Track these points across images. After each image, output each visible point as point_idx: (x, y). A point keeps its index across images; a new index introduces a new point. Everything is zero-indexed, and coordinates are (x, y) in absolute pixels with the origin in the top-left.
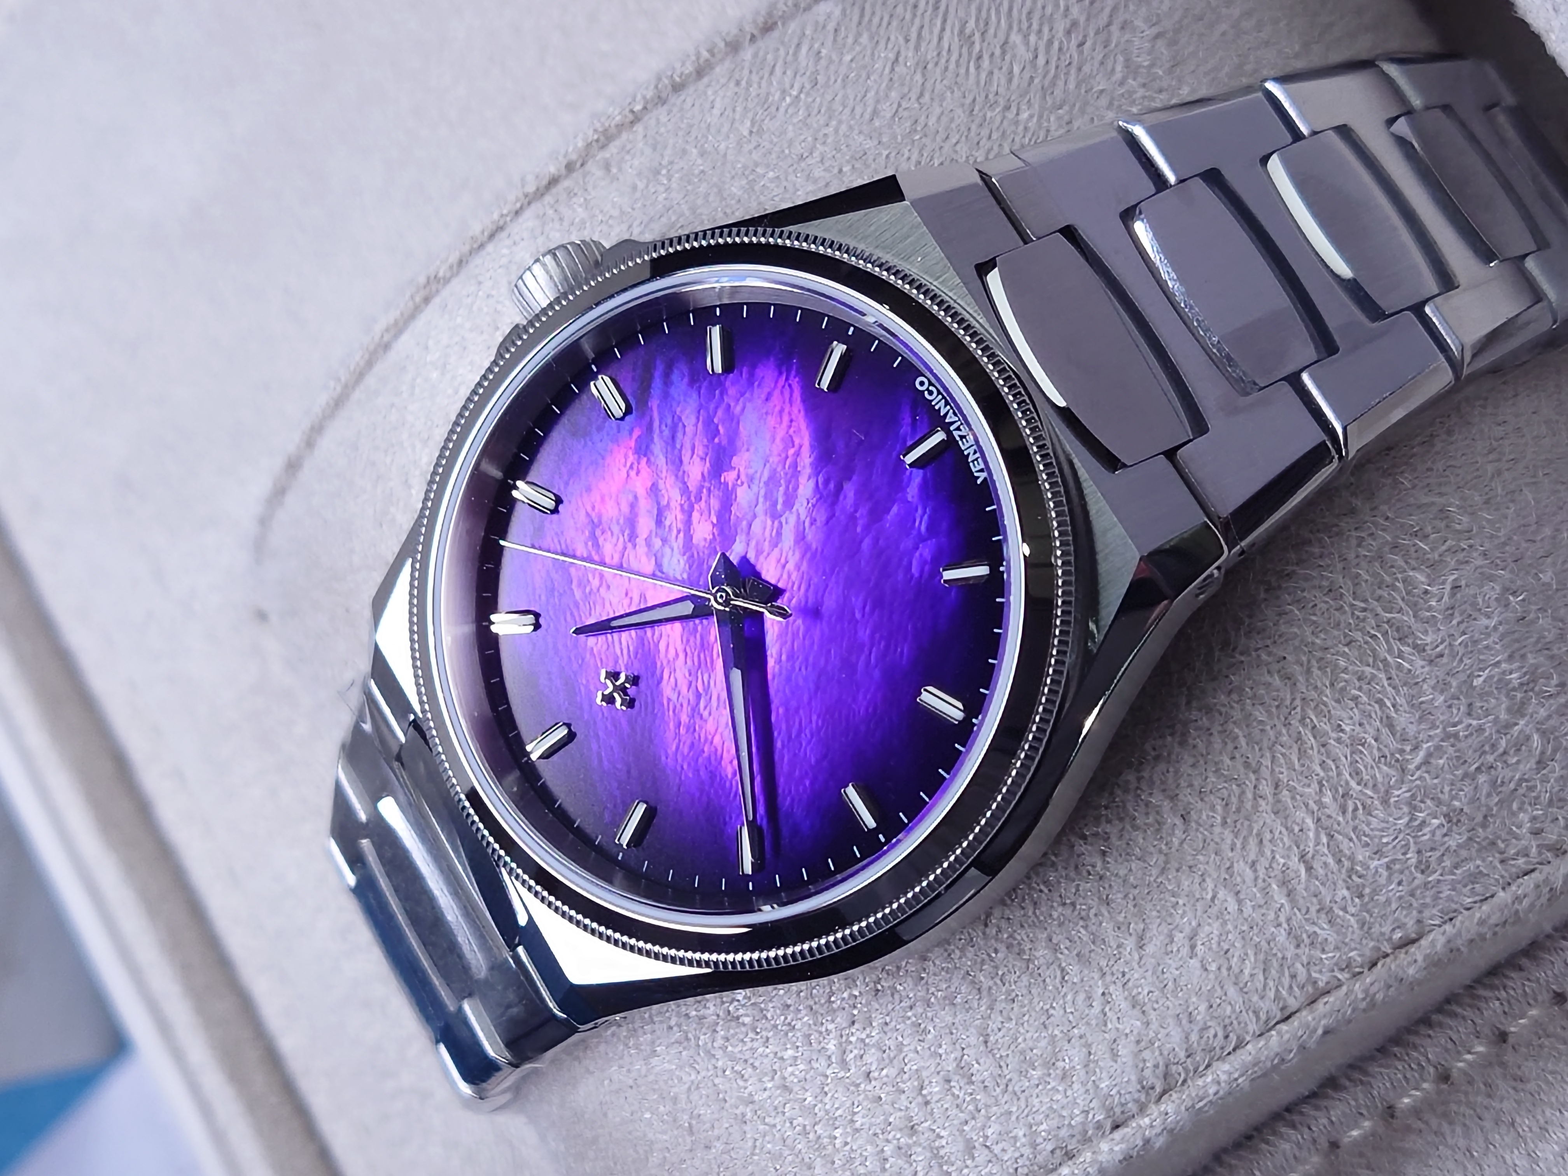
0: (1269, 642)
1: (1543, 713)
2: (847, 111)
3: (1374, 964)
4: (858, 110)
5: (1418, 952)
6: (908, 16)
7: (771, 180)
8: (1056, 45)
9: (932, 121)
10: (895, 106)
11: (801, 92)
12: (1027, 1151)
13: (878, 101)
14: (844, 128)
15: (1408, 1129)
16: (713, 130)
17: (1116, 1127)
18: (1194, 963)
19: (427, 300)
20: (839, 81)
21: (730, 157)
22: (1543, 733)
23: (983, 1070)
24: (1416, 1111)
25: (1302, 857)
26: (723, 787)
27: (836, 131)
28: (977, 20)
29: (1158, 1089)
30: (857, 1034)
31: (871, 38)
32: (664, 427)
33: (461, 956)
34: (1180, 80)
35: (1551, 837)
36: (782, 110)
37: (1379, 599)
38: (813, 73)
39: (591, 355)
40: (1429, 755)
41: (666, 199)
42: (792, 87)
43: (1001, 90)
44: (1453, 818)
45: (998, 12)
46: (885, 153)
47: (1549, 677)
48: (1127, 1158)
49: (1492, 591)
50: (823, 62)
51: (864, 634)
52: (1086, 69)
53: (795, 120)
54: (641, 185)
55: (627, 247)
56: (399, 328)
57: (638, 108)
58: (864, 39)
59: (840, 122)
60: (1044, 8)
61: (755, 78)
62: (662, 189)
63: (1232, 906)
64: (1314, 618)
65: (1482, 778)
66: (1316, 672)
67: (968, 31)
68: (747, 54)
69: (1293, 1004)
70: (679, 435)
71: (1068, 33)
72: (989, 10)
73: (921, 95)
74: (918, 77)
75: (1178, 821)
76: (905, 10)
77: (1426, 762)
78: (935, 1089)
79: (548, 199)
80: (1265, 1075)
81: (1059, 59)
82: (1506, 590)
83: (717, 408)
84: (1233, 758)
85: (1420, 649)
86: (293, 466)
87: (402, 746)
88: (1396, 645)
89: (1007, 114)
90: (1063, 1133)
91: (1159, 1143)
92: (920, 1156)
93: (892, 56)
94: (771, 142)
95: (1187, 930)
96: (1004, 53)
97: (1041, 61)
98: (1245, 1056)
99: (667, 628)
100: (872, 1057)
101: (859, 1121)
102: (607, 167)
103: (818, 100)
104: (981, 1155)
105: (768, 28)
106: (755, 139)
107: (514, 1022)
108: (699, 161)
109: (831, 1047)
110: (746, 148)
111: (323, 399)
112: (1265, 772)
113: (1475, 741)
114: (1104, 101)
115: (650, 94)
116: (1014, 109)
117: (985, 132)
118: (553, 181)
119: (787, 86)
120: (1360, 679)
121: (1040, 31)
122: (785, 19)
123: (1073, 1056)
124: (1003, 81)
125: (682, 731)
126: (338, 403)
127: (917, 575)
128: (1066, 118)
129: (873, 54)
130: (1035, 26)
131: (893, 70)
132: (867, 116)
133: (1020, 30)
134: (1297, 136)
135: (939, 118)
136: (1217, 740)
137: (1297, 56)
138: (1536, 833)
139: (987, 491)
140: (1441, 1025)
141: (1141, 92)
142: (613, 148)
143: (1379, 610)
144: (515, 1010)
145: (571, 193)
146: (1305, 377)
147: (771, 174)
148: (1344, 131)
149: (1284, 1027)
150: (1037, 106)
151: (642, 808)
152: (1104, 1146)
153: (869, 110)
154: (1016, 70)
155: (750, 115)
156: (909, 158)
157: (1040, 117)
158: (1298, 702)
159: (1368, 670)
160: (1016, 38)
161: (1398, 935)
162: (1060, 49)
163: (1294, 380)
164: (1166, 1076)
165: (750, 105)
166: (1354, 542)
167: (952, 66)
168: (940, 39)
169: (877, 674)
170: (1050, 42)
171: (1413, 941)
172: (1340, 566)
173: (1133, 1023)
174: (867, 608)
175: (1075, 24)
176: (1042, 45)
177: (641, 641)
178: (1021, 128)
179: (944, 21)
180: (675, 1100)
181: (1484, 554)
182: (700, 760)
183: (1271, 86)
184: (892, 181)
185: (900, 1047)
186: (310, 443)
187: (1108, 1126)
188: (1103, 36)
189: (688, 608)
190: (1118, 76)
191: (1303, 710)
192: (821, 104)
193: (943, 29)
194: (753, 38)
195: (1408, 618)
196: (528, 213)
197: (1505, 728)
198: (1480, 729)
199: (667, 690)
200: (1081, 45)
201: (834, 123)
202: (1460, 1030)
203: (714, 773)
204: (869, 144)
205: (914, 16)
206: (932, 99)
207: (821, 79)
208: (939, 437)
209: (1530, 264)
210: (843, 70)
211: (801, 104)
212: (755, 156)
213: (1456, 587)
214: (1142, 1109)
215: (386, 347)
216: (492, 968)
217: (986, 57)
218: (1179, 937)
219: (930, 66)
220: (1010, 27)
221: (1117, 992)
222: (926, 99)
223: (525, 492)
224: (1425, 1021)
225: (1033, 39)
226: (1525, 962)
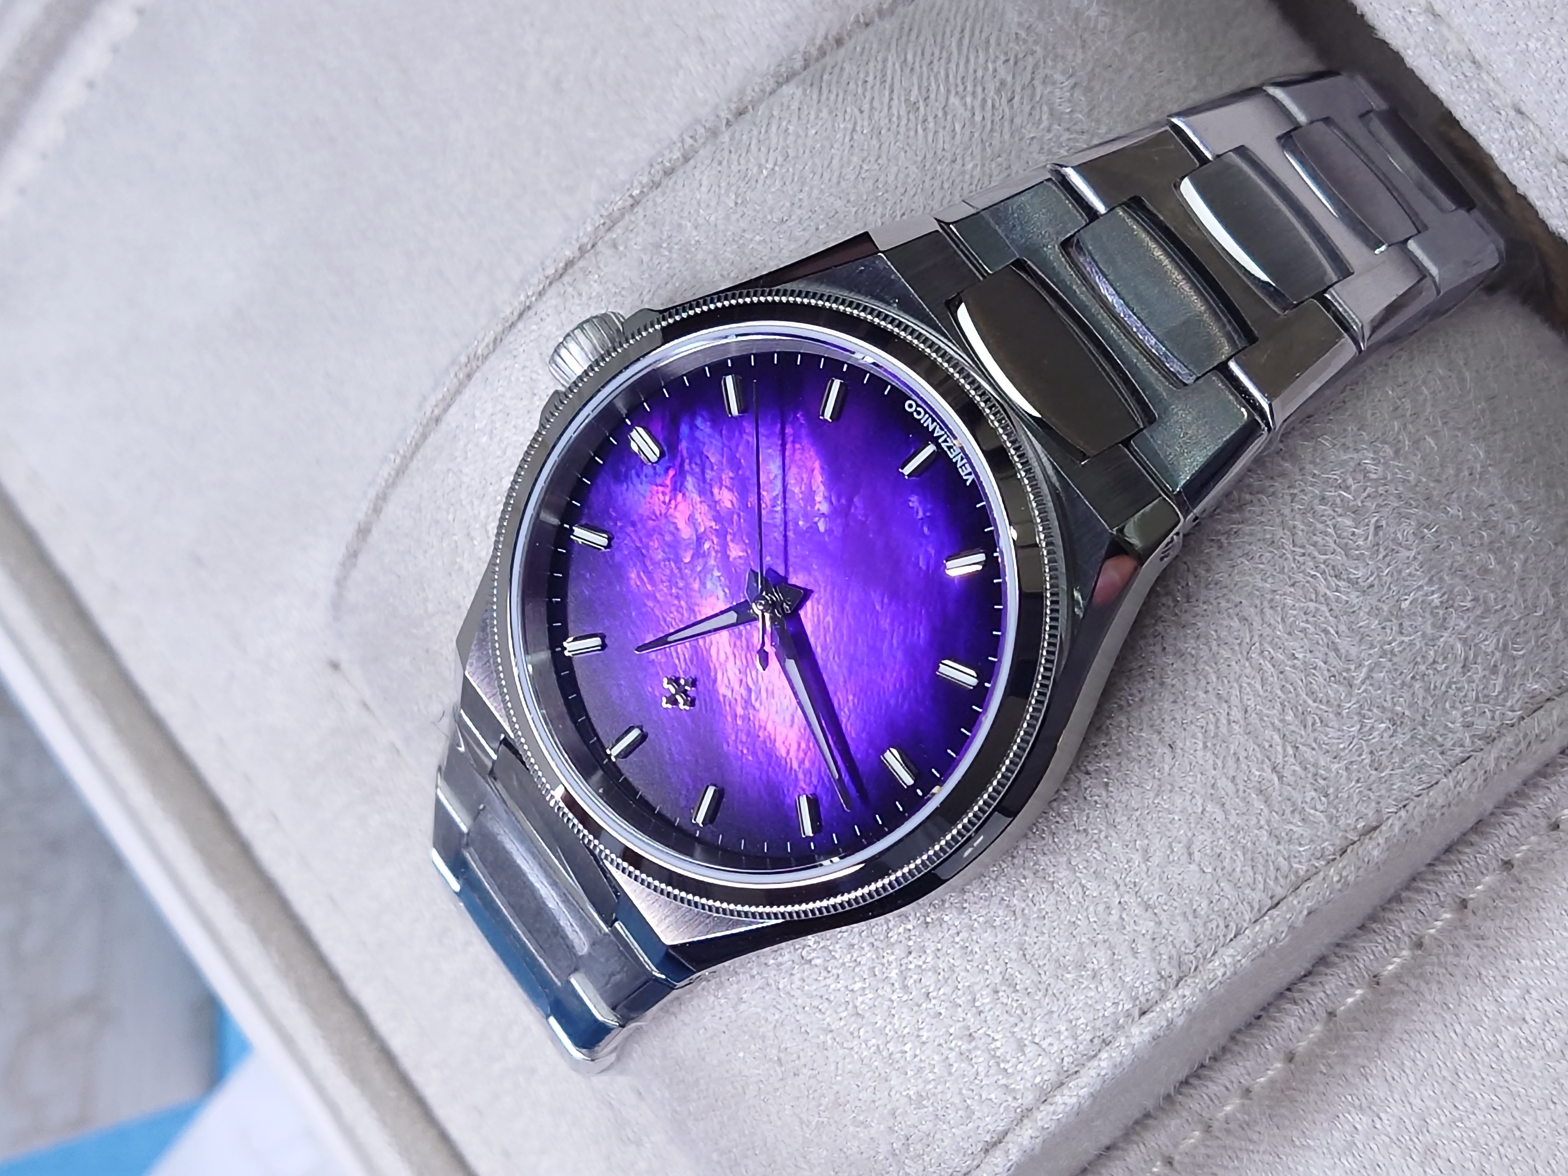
0: (1225, 591)
1: (1463, 625)
2: (817, 177)
3: (1344, 852)
4: (826, 176)
5: (1380, 838)
6: (860, 91)
7: (759, 243)
8: (989, 103)
9: (891, 178)
10: (858, 168)
11: (775, 164)
12: (1069, 1042)
13: (842, 167)
14: (816, 192)
15: (1393, 992)
16: (703, 205)
17: (1143, 1013)
18: (1193, 867)
19: (469, 376)
20: (807, 151)
21: (721, 227)
22: (1465, 642)
23: (1024, 978)
24: (1399, 976)
25: (1274, 769)
26: (780, 766)
27: (810, 196)
28: (920, 88)
29: (1175, 977)
30: (914, 961)
31: (831, 112)
32: (694, 466)
33: (565, 937)
34: (1098, 121)
36: (761, 182)
37: (1315, 545)
38: (783, 148)
39: (624, 412)
40: (1371, 670)
41: (669, 268)
42: (767, 161)
43: (947, 146)
44: (1396, 721)
45: (936, 80)
46: (854, 210)
47: (1465, 595)
48: (1155, 1038)
49: (1409, 527)
50: (791, 138)
51: (885, 624)
52: (1018, 121)
53: (773, 190)
54: (646, 258)
55: (644, 317)
56: (448, 403)
57: (636, 192)
58: (824, 114)
59: (812, 188)
60: (975, 71)
61: (734, 157)
62: (665, 260)
63: (1220, 817)
64: (1261, 566)
65: (1417, 685)
66: (1268, 612)
67: (913, 98)
68: (726, 137)
69: (1280, 892)
70: (708, 471)
71: (998, 91)
72: (929, 78)
73: (879, 157)
74: (874, 142)
75: (1167, 750)
76: (857, 86)
77: (1369, 677)
78: (985, 1000)
79: (566, 279)
80: (1263, 955)
81: (993, 114)
82: (1420, 525)
83: (737, 446)
84: (1206, 692)
85: (1353, 583)
86: (363, 532)
87: (494, 762)
88: (1333, 582)
89: (954, 165)
90: (1099, 1024)
91: (1180, 1021)
92: (980, 1057)
93: (850, 126)
94: (755, 210)
95: (1184, 840)
96: (945, 114)
97: (978, 118)
98: (1244, 941)
99: (715, 637)
100: (929, 980)
101: (925, 1034)
102: (615, 246)
103: (791, 170)
104: (1030, 1050)
105: (740, 113)
106: (740, 209)
107: (618, 986)
108: (694, 233)
109: (894, 974)
110: (734, 217)
111: (386, 471)
112: (1234, 701)
113: (1408, 655)
114: (1035, 147)
115: (645, 179)
116: (959, 161)
117: (937, 183)
118: (570, 264)
119: (763, 161)
120: (1305, 613)
121: (974, 94)
122: (755, 104)
123: (1100, 958)
124: (947, 139)
125: (739, 722)
126: (400, 472)
127: (924, 568)
128: (1005, 165)
129: (833, 126)
130: (970, 89)
131: (852, 139)
132: (834, 180)
133: (957, 93)
134: (1203, 160)
135: (897, 176)
136: (1191, 680)
137: (1195, 89)
138: (1468, 726)
139: (976, 491)
140: (1410, 900)
141: (1066, 135)
142: (618, 231)
143: (1316, 554)
144: (618, 977)
145: (586, 272)
146: (1232, 365)
147: (758, 238)
148: (1241, 151)
149: (1275, 912)
150: (979, 157)
151: (711, 791)
152: (1135, 1030)
153: (836, 174)
154: (958, 128)
155: (734, 188)
156: (874, 213)
157: (983, 165)
158: (1256, 638)
159: (1312, 605)
160: (954, 100)
161: (1360, 825)
162: (993, 106)
163: (1223, 369)
164: (1180, 964)
165: (733, 180)
166: (1288, 498)
167: (902, 130)
168: (890, 108)
169: (899, 655)
170: (984, 101)
171: (1375, 829)
172: (1278, 520)
173: (1147, 925)
174: (886, 600)
175: (1003, 83)
176: (977, 104)
177: (695, 649)
178: (967, 177)
179: (892, 91)
180: (763, 1038)
181: (1399, 497)
182: (757, 744)
183: (1175, 120)
184: (865, 237)
185: (952, 968)
186: (377, 510)
187: (1136, 1013)
188: (1029, 91)
189: (732, 617)
190: (1045, 124)
191: (1261, 644)
192: (794, 174)
193: (891, 99)
194: (728, 123)
195: (1339, 558)
196: (551, 292)
197: (1431, 641)
198: (1411, 644)
199: (722, 690)
200: (1011, 100)
201: (807, 189)
202: (1427, 902)
203: (770, 754)
204: (839, 204)
205: (865, 90)
206: (889, 160)
207: (791, 153)
208: (930, 449)
209: (1412, 245)
210: (809, 142)
211: (777, 175)
212: (743, 224)
213: (1378, 527)
214: (1163, 995)
215: (438, 420)
216: (593, 944)
217: (930, 119)
218: (1177, 847)
219: (883, 132)
220: (948, 91)
221: (1130, 899)
222: (883, 160)
223: (580, 534)
224: (1396, 898)
225: (969, 100)
226: (1474, 838)
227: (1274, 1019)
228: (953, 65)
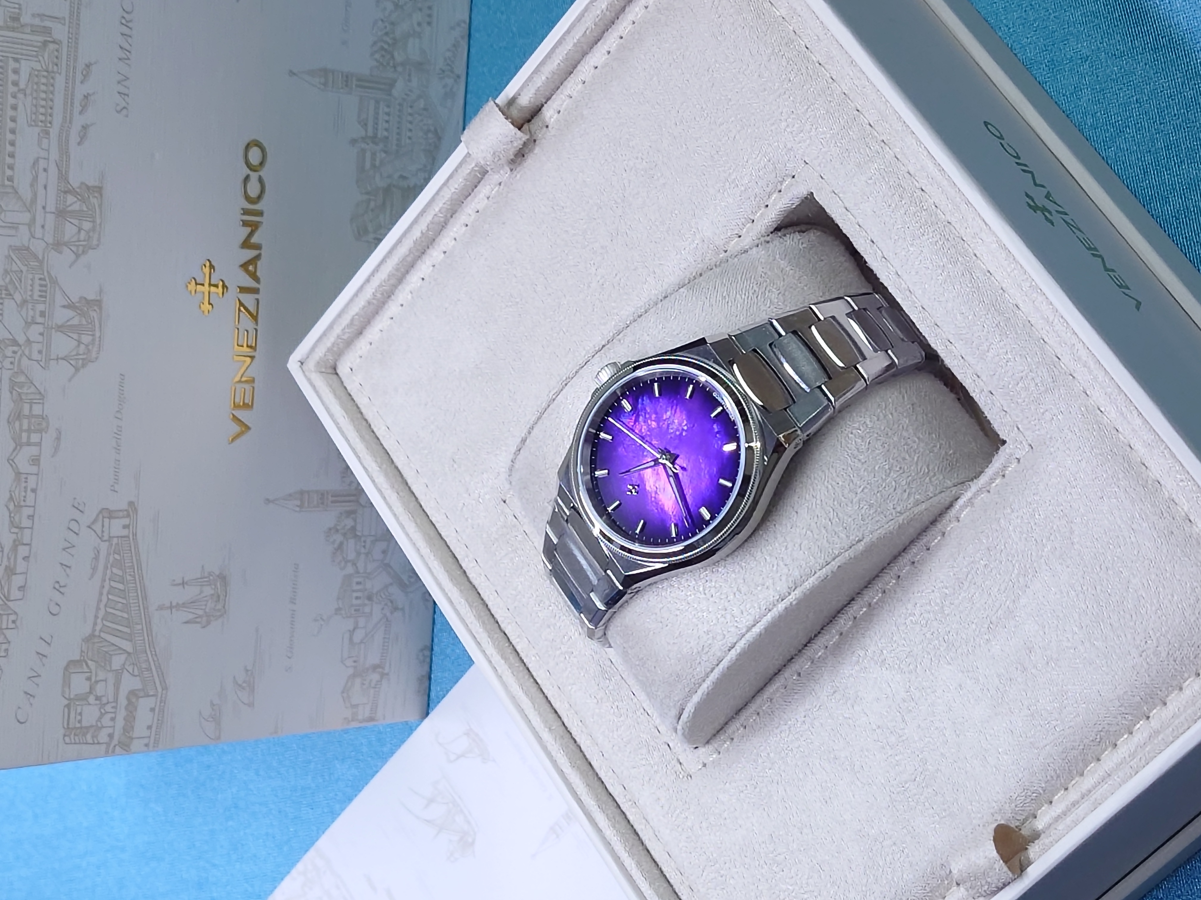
1: (895, 476)
2: (690, 320)
3: (851, 547)
4: (693, 319)
5: (862, 543)
6: (707, 291)
8: (750, 297)
9: (715, 321)
10: (704, 317)
11: (676, 315)
12: (758, 610)
13: (699, 317)
14: (690, 325)
15: (874, 608)
16: (651, 328)
17: (782, 600)
18: (801, 552)
19: (566, 385)
20: (687, 311)
21: (656, 336)
22: (895, 481)
23: (744, 589)
24: (876, 603)
25: (830, 520)
26: (666, 513)
27: (688, 326)
28: (727, 291)
29: (794, 588)
30: (708, 584)
31: (696, 298)
32: (643, 413)
33: (589, 579)
34: (786, 306)
35: (899, 509)
36: (671, 321)
37: (848, 447)
38: (679, 310)
39: (620, 395)
40: (863, 489)
42: (674, 314)
43: (735, 311)
44: (871, 506)
45: (733, 289)
46: (701, 330)
47: (896, 466)
48: (786, 608)
49: (879, 443)
50: (682, 306)
51: (703, 466)
52: (759, 304)
53: (675, 324)
54: (630, 345)
55: (628, 363)
56: (558, 394)
57: (628, 322)
58: (694, 298)
60: (746, 287)
61: (662, 312)
63: (811, 535)
65: (878, 494)
66: (831, 469)
67: (724, 295)
68: (660, 305)
69: (829, 560)
70: (647, 415)
71: (753, 294)
72: (730, 288)
74: (710, 309)
77: (862, 491)
78: (731, 597)
79: (602, 351)
80: (822, 581)
81: (751, 301)
82: (884, 443)
83: (657, 407)
85: (859, 460)
86: (524, 441)
87: (568, 516)
88: (853, 459)
90: (768, 604)
91: (794, 603)
92: (728, 616)
93: (702, 303)
94: (668, 330)
95: (799, 543)
96: (735, 301)
97: (746, 302)
98: (816, 575)
99: (647, 470)
100: (713, 591)
101: (710, 610)
102: (620, 341)
103: (682, 317)
104: (745, 614)
105: (666, 297)
106: (664, 330)
107: (607, 595)
109: (701, 589)
110: (661, 333)
111: (534, 418)
112: (818, 497)
113: (877, 484)
114: (763, 312)
115: (632, 318)
117: (731, 323)
118: (604, 346)
119: (672, 314)
120: (843, 470)
121: (745, 294)
122: (671, 294)
123: (769, 582)
124: (735, 309)
125: (653, 499)
126: (539, 418)
127: (716, 448)
129: (697, 303)
130: (744, 292)
131: (703, 307)
132: (696, 321)
133: (739, 294)
134: (819, 320)
135: (717, 321)
136: (805, 491)
137: (821, 297)
138: (894, 509)
139: (734, 423)
140: (882, 576)
141: (774, 309)
142: (621, 335)
143: (848, 450)
144: (607, 591)
145: (609, 349)
146: (823, 387)
148: (833, 317)
149: (827, 567)
150: (745, 314)
151: (642, 522)
152: (780, 606)
153: (697, 319)
154: (739, 305)
155: (662, 323)
158: (826, 477)
159: (845, 467)
160: (738, 296)
161: (857, 539)
162: (751, 299)
163: (820, 387)
164: (795, 583)
165: (662, 320)
167: (720, 305)
168: (716, 298)
169: (707, 477)
170: (748, 297)
171: (861, 541)
173: (785, 570)
175: (755, 291)
176: (746, 298)
177: (639, 475)
178: (741, 322)
179: (717, 292)
180: (656, 614)
181: (877, 433)
182: (659, 507)
183: (811, 306)
184: (704, 339)
185: (721, 586)
186: (529, 433)
187: (780, 600)
188: (763, 294)
189: (652, 463)
190: (768, 305)
192: (682, 319)
193: (717, 295)
194: (661, 301)
195: (856, 452)
196: (596, 356)
197: (884, 480)
198: (878, 481)
199: (648, 488)
200: (757, 297)
201: (687, 324)
202: (887, 578)
203: (662, 509)
206: (715, 315)
207: (682, 311)
208: (720, 409)
209: (889, 352)
210: (688, 308)
211: (677, 319)
212: (664, 335)
213: (869, 443)
214: (790, 594)
215: (554, 400)
216: (598, 580)
217: (730, 302)
218: (796, 545)
219: (714, 305)
220: (736, 293)
221: (781, 563)
222: (713, 315)
223: (603, 435)
224: (877, 576)
225: (743, 296)
226: (903, 554)
227: (836, 621)
228: (739, 285)
